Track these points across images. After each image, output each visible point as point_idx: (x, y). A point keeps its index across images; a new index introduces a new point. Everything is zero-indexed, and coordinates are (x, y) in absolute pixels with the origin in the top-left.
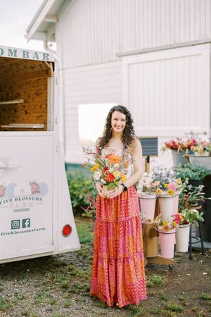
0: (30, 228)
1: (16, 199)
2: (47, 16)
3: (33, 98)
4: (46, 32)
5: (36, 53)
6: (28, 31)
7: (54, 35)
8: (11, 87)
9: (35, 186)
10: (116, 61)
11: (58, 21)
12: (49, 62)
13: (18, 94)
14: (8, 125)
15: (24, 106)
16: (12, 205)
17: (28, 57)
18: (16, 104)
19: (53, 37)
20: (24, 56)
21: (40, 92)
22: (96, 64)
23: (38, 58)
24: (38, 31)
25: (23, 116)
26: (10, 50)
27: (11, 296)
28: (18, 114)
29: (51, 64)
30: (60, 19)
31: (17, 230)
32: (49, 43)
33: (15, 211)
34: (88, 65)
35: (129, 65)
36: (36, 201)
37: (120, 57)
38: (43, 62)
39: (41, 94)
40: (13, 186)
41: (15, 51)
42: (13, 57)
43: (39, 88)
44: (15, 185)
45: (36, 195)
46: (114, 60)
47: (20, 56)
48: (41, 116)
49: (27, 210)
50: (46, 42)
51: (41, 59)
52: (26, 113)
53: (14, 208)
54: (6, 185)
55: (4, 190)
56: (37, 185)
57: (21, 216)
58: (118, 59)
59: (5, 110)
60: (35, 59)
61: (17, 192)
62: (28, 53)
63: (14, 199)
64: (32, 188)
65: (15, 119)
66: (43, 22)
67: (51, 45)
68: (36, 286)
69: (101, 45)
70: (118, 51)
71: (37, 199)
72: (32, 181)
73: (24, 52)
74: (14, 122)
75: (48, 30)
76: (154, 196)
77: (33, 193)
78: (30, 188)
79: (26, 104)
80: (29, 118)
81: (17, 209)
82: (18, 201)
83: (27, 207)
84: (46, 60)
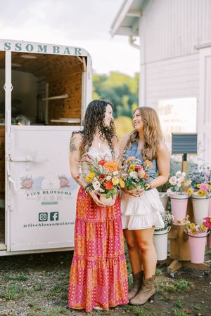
0: (57, 222)
1: (44, 193)
2: (130, 11)
3: (74, 93)
4: (131, 27)
5: (67, 48)
6: (113, 27)
7: (138, 30)
8: (61, 83)
9: (64, 180)
10: (194, 54)
11: (142, 15)
12: (81, 57)
13: (65, 89)
14: (58, 119)
15: (68, 101)
16: (40, 198)
17: (58, 52)
18: (63, 99)
19: (137, 32)
20: (54, 52)
21: (78, 87)
22: (175, 57)
23: (69, 53)
24: (121, 26)
25: (68, 111)
26: (40, 46)
27: (30, 286)
28: (65, 109)
29: (84, 59)
30: (144, 13)
31: (44, 223)
32: (134, 38)
33: (43, 204)
34: (168, 59)
35: (206, 57)
36: (64, 195)
37: (198, 49)
38: (76, 57)
39: (79, 89)
40: (41, 179)
41: (45, 47)
42: (43, 52)
43: (78, 82)
44: (43, 178)
45: (66, 190)
46: (193, 52)
47: (50, 51)
49: (56, 203)
50: (131, 37)
51: (72, 53)
52: (70, 108)
53: (42, 200)
54: (34, 178)
55: (32, 183)
56: (66, 179)
57: (49, 209)
58: (196, 51)
59: (57, 105)
60: (67, 54)
61: (45, 185)
62: (58, 48)
63: (41, 192)
64: (61, 182)
65: (63, 113)
66: (126, 17)
67: (135, 40)
68: (60, 279)
69: (180, 37)
70: (196, 43)
71: (66, 193)
72: (61, 175)
73: (54, 47)
74: (63, 116)
75: (132, 25)
76: (185, 196)
77: (61, 187)
78: (59, 181)
79: (70, 99)
80: (72, 113)
81: (45, 201)
82: (46, 194)
83: (55, 200)
84: (78, 55)
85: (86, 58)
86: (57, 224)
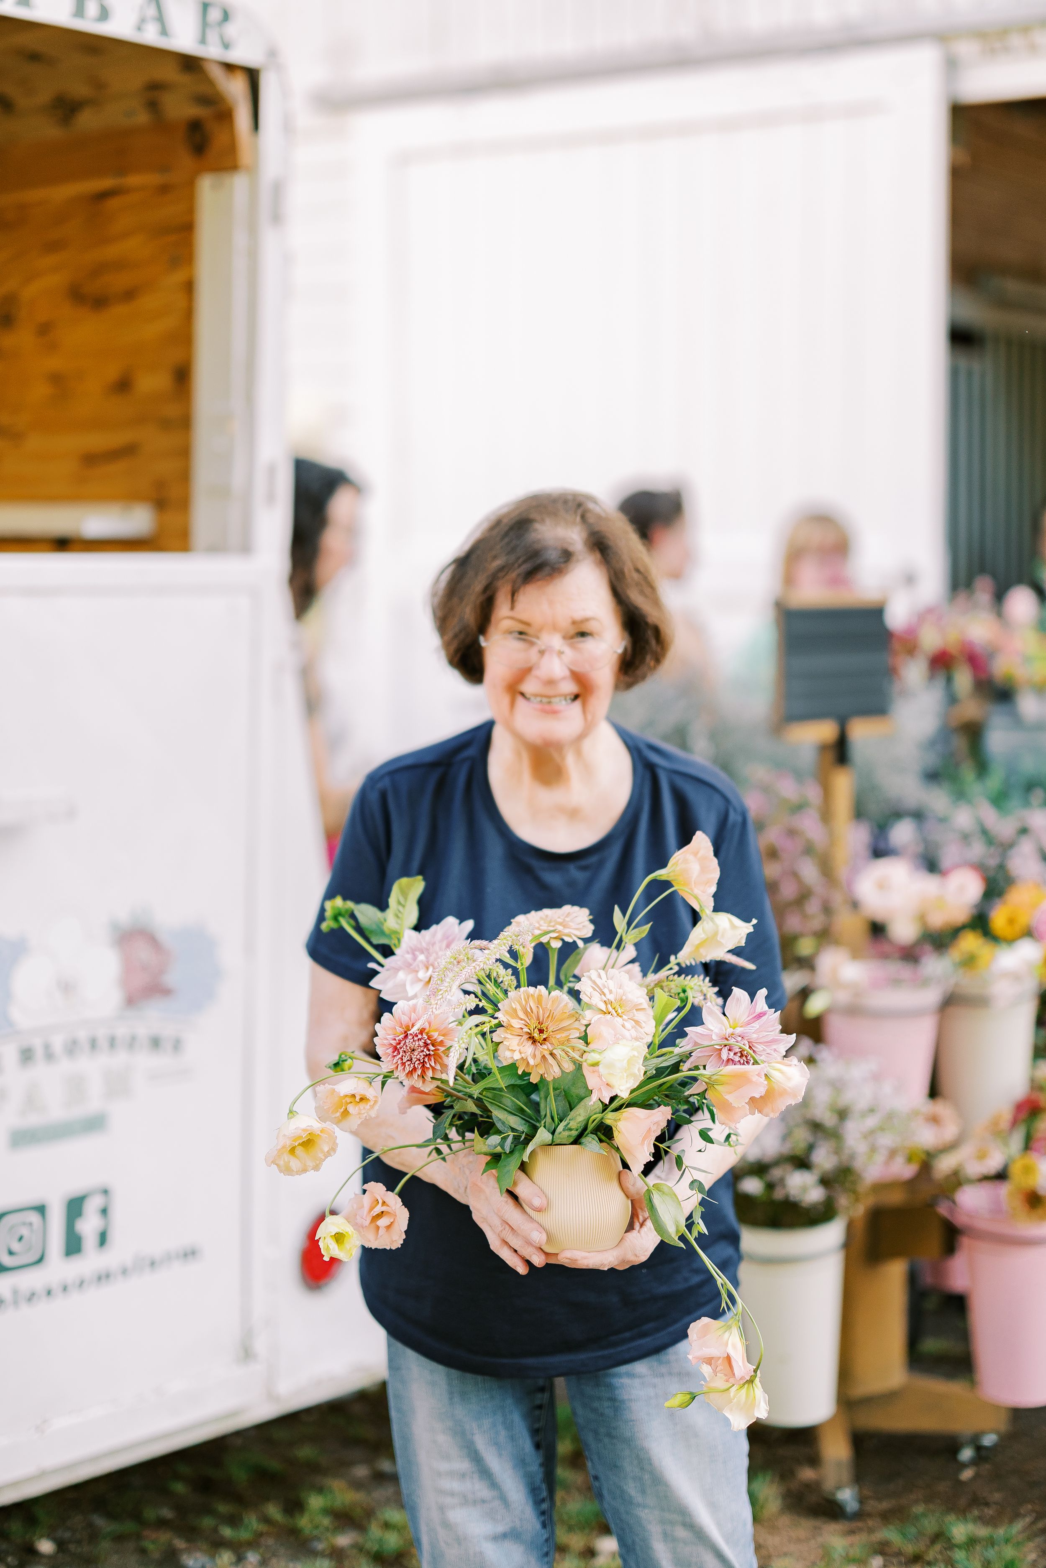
0: (110, 1259)
1: (27, 1056)
3: (44, 329)
9: (143, 953)
12: (229, 69)
21: (118, 281)
31: (27, 1280)
33: (19, 1139)
36: (145, 1061)
39: (129, 295)
40: (3, 957)
43: (112, 252)
44: (19, 949)
45: (150, 1019)
47: (53, 4)
48: (128, 451)
49: (94, 1124)
51: (181, 36)
53: (10, 1119)
56: (153, 941)
60: (149, 36)
61: (31, 1000)
63: (11, 1057)
71: (156, 1043)
72: (125, 918)
76: (931, 997)
77: (128, 1001)
78: (112, 963)
81: (34, 1120)
82: (40, 1070)
83: (94, 1104)
84: (212, 51)
85: (253, 76)
86: (103, 1277)
